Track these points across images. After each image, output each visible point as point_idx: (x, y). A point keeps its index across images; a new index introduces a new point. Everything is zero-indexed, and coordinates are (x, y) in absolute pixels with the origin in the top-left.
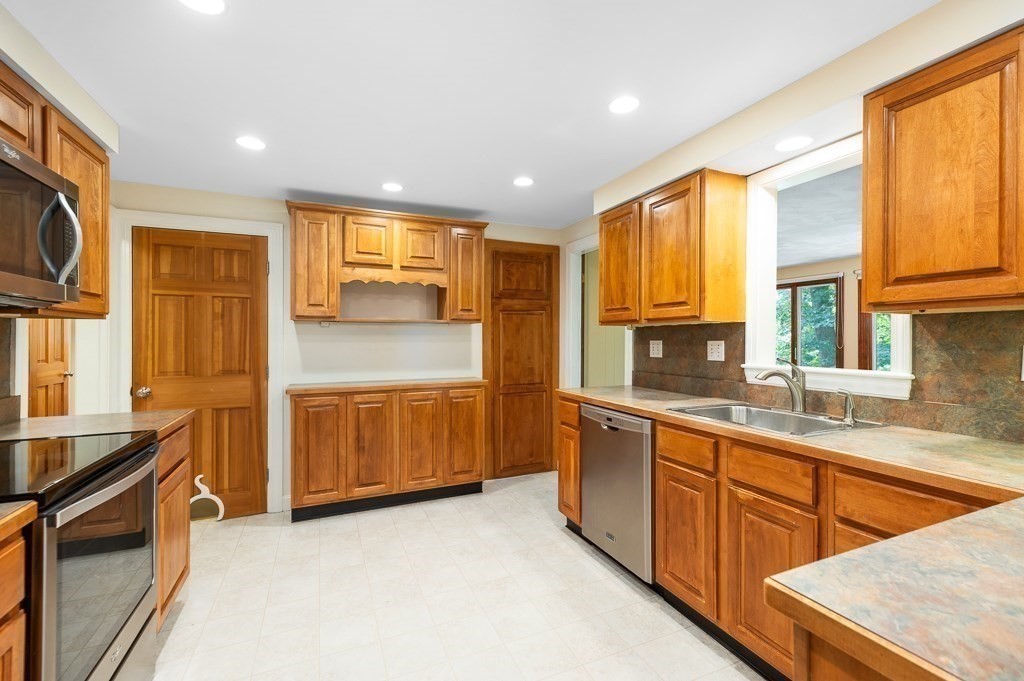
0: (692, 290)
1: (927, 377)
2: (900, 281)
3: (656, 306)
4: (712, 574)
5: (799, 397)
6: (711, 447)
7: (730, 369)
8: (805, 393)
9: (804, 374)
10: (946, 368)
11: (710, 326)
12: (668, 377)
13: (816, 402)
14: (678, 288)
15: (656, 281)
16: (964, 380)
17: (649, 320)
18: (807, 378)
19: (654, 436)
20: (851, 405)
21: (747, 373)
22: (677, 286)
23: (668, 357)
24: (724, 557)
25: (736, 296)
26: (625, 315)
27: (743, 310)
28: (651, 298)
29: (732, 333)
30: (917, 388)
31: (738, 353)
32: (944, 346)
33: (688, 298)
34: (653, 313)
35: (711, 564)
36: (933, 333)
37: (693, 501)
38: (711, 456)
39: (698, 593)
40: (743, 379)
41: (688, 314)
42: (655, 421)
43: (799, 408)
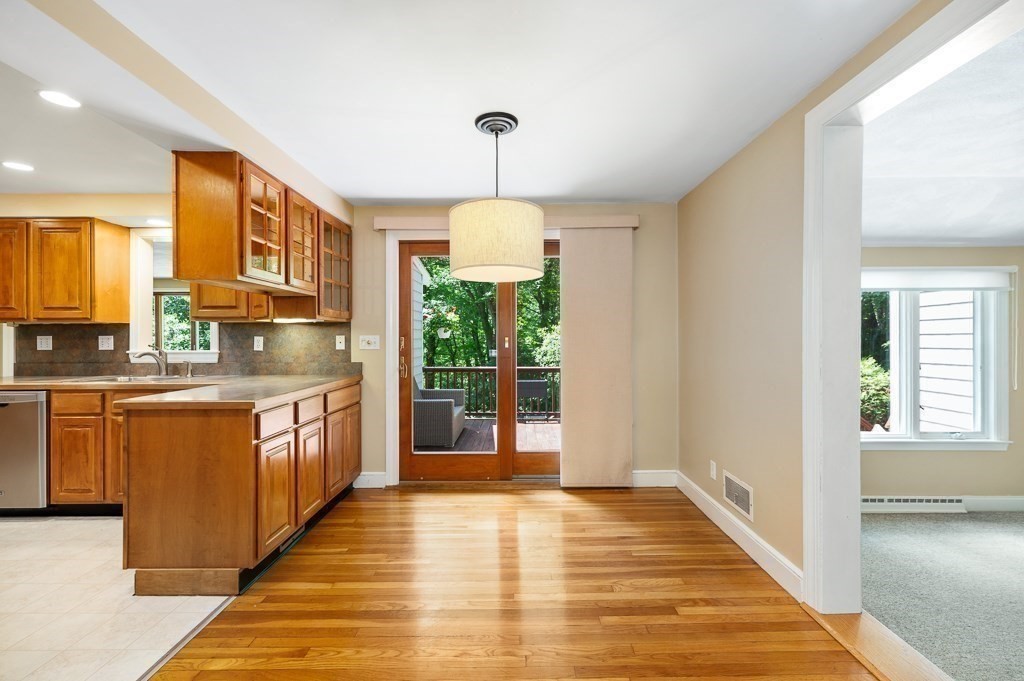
0: (83, 300)
1: (224, 352)
2: (205, 307)
3: (46, 308)
4: (100, 474)
5: (163, 367)
6: (99, 398)
7: (118, 355)
8: (167, 365)
9: (166, 354)
10: (231, 348)
11: (101, 325)
12: (59, 365)
13: (175, 369)
14: (70, 296)
15: (47, 289)
16: (238, 352)
17: (39, 319)
18: (169, 356)
19: (49, 402)
20: (190, 368)
21: (131, 357)
22: (69, 296)
23: (59, 349)
24: (109, 461)
25: (123, 305)
26: (8, 314)
27: (128, 315)
28: (42, 301)
29: (120, 330)
30: (221, 356)
31: (124, 344)
32: (231, 337)
33: (80, 304)
34: (42, 314)
35: (99, 466)
36: (227, 331)
37: (85, 435)
38: (99, 403)
39: (90, 491)
40: (128, 361)
41: (81, 316)
42: (49, 392)
43: (164, 373)
